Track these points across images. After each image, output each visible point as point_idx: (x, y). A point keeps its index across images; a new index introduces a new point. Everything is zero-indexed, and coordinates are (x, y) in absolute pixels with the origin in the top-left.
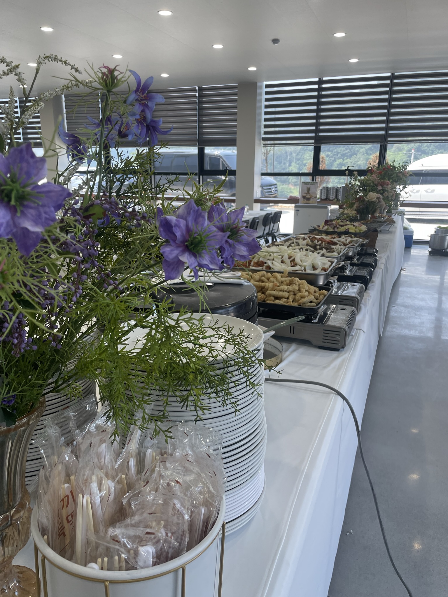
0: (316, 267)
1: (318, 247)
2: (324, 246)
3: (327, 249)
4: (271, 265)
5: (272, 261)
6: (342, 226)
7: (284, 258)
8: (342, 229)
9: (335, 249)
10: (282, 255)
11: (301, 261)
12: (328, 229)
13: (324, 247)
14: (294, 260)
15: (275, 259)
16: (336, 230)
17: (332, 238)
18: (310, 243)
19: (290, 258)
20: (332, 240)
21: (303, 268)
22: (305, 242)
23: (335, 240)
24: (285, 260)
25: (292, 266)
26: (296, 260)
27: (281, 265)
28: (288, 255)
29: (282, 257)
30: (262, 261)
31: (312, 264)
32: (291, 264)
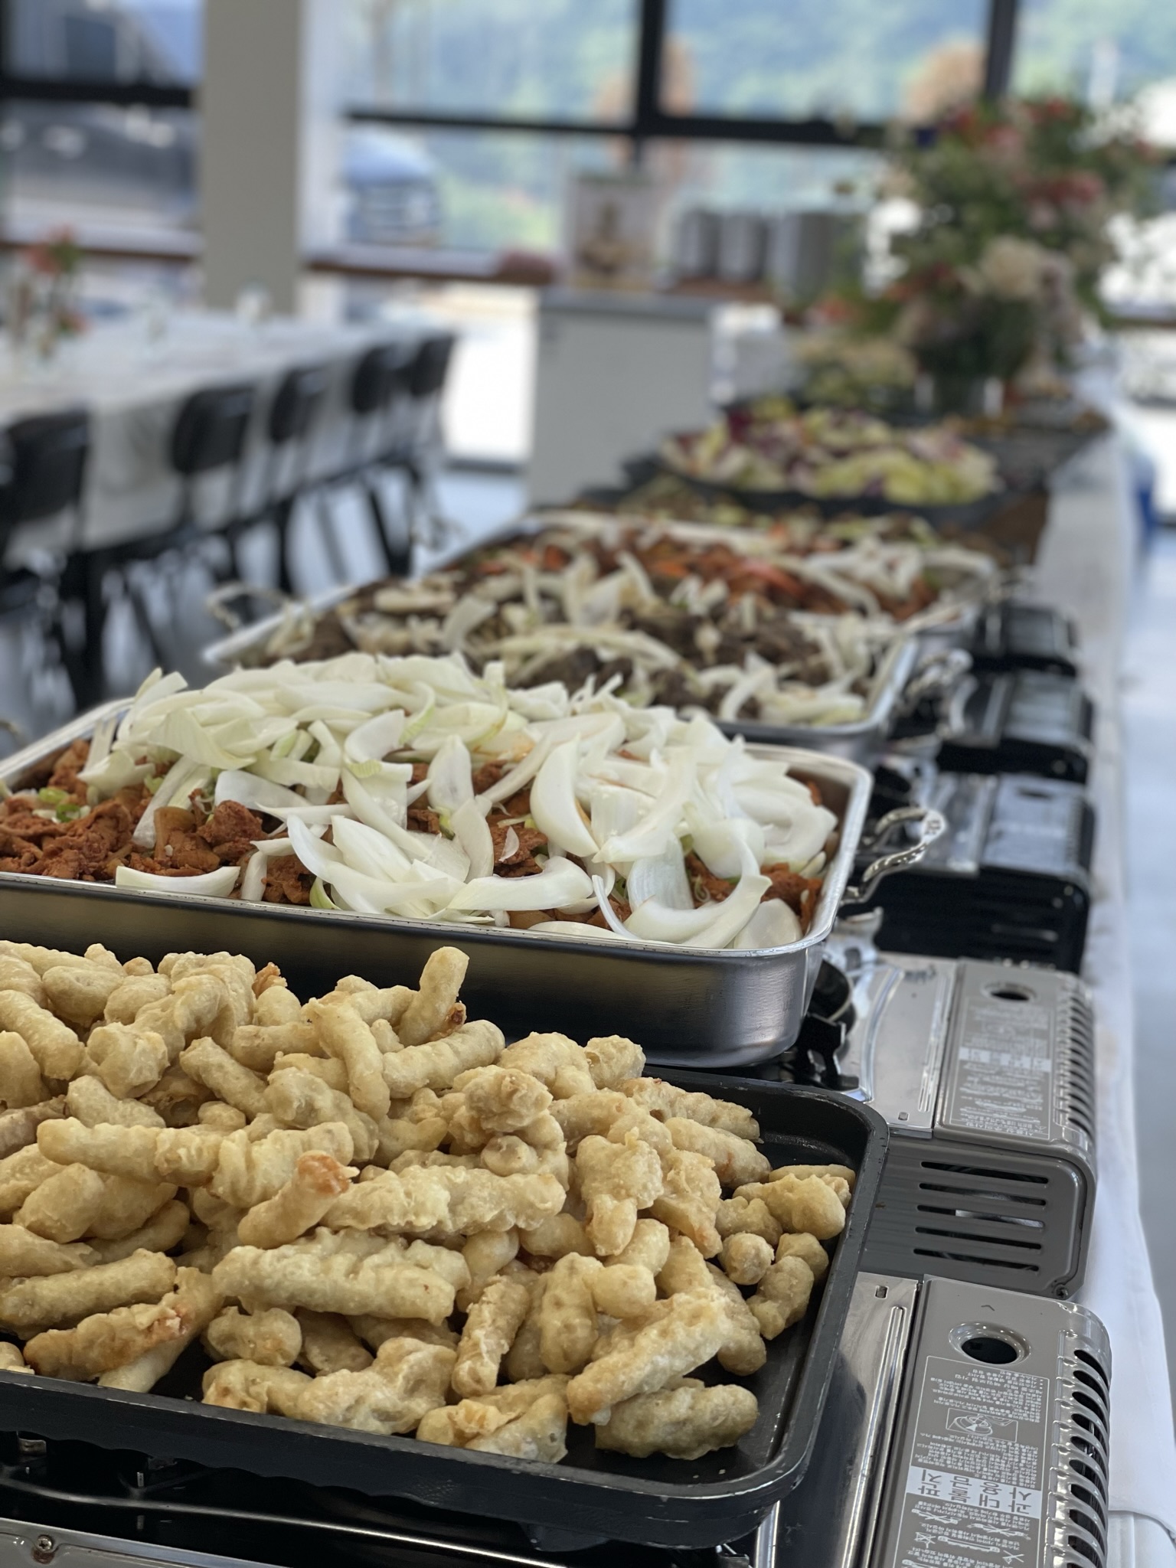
0: (720, 867)
1: (708, 637)
2: (749, 623)
3: (773, 656)
4: (312, 859)
5: (322, 811)
6: (841, 454)
7: (435, 780)
8: (845, 478)
9: (831, 656)
10: (421, 745)
11: (587, 812)
12: (748, 471)
13: (751, 639)
14: (520, 801)
15: (352, 790)
16: (806, 482)
17: (791, 550)
18: (648, 602)
19: (485, 778)
20: (793, 563)
21: (601, 889)
22: (609, 591)
23: (818, 568)
24: (441, 803)
25: (503, 870)
26: (537, 798)
27: (409, 857)
28: (474, 749)
29: (421, 765)
30: (233, 810)
31: (686, 840)
32: (499, 840)
